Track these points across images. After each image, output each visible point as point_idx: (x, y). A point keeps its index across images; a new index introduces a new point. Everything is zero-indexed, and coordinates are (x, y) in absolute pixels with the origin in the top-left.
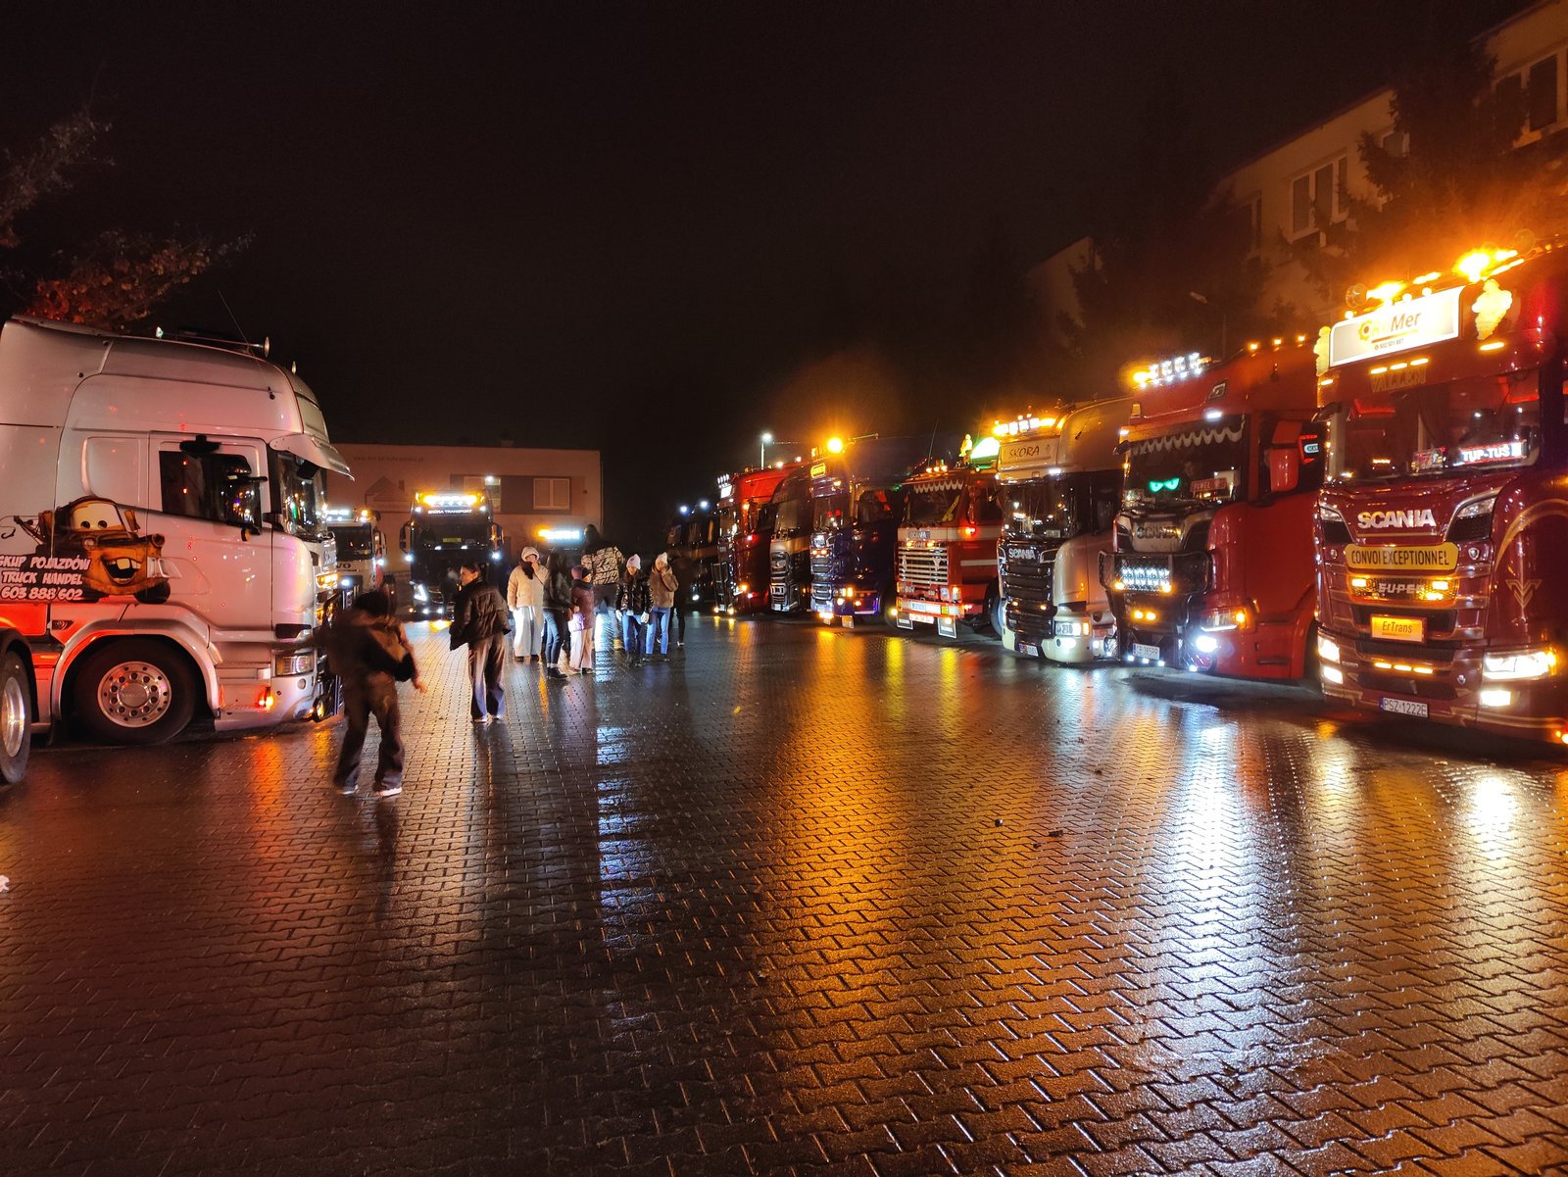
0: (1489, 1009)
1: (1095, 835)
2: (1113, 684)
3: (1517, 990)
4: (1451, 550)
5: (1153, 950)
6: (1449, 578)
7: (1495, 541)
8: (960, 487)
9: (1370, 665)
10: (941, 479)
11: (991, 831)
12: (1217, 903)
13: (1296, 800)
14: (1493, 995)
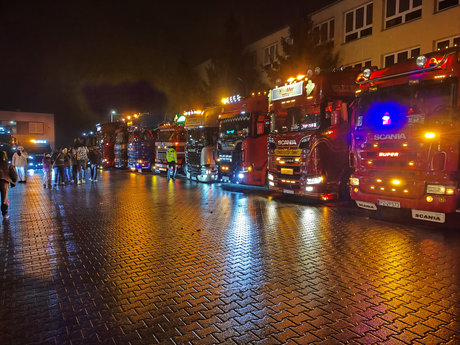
0: (304, 268)
1: (210, 230)
2: (217, 187)
3: (311, 263)
4: (299, 151)
5: (223, 261)
6: (299, 158)
7: (310, 149)
8: (174, 130)
9: (280, 181)
10: (168, 127)
11: (180, 231)
12: (240, 246)
13: (262, 217)
14: (305, 265)
